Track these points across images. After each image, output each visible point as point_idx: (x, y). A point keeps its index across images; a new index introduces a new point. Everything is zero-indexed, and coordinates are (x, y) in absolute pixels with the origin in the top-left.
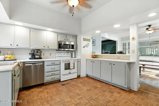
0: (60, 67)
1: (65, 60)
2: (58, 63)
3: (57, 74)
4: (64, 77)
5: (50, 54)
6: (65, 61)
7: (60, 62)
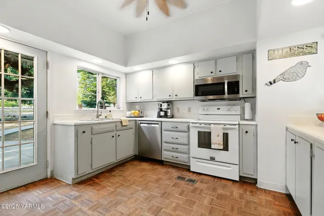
0: (189, 137)
1: (201, 124)
2: (184, 127)
3: (182, 150)
4: (198, 163)
5: (189, 110)
6: (198, 125)
7: (188, 127)
